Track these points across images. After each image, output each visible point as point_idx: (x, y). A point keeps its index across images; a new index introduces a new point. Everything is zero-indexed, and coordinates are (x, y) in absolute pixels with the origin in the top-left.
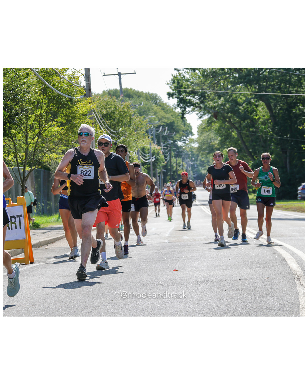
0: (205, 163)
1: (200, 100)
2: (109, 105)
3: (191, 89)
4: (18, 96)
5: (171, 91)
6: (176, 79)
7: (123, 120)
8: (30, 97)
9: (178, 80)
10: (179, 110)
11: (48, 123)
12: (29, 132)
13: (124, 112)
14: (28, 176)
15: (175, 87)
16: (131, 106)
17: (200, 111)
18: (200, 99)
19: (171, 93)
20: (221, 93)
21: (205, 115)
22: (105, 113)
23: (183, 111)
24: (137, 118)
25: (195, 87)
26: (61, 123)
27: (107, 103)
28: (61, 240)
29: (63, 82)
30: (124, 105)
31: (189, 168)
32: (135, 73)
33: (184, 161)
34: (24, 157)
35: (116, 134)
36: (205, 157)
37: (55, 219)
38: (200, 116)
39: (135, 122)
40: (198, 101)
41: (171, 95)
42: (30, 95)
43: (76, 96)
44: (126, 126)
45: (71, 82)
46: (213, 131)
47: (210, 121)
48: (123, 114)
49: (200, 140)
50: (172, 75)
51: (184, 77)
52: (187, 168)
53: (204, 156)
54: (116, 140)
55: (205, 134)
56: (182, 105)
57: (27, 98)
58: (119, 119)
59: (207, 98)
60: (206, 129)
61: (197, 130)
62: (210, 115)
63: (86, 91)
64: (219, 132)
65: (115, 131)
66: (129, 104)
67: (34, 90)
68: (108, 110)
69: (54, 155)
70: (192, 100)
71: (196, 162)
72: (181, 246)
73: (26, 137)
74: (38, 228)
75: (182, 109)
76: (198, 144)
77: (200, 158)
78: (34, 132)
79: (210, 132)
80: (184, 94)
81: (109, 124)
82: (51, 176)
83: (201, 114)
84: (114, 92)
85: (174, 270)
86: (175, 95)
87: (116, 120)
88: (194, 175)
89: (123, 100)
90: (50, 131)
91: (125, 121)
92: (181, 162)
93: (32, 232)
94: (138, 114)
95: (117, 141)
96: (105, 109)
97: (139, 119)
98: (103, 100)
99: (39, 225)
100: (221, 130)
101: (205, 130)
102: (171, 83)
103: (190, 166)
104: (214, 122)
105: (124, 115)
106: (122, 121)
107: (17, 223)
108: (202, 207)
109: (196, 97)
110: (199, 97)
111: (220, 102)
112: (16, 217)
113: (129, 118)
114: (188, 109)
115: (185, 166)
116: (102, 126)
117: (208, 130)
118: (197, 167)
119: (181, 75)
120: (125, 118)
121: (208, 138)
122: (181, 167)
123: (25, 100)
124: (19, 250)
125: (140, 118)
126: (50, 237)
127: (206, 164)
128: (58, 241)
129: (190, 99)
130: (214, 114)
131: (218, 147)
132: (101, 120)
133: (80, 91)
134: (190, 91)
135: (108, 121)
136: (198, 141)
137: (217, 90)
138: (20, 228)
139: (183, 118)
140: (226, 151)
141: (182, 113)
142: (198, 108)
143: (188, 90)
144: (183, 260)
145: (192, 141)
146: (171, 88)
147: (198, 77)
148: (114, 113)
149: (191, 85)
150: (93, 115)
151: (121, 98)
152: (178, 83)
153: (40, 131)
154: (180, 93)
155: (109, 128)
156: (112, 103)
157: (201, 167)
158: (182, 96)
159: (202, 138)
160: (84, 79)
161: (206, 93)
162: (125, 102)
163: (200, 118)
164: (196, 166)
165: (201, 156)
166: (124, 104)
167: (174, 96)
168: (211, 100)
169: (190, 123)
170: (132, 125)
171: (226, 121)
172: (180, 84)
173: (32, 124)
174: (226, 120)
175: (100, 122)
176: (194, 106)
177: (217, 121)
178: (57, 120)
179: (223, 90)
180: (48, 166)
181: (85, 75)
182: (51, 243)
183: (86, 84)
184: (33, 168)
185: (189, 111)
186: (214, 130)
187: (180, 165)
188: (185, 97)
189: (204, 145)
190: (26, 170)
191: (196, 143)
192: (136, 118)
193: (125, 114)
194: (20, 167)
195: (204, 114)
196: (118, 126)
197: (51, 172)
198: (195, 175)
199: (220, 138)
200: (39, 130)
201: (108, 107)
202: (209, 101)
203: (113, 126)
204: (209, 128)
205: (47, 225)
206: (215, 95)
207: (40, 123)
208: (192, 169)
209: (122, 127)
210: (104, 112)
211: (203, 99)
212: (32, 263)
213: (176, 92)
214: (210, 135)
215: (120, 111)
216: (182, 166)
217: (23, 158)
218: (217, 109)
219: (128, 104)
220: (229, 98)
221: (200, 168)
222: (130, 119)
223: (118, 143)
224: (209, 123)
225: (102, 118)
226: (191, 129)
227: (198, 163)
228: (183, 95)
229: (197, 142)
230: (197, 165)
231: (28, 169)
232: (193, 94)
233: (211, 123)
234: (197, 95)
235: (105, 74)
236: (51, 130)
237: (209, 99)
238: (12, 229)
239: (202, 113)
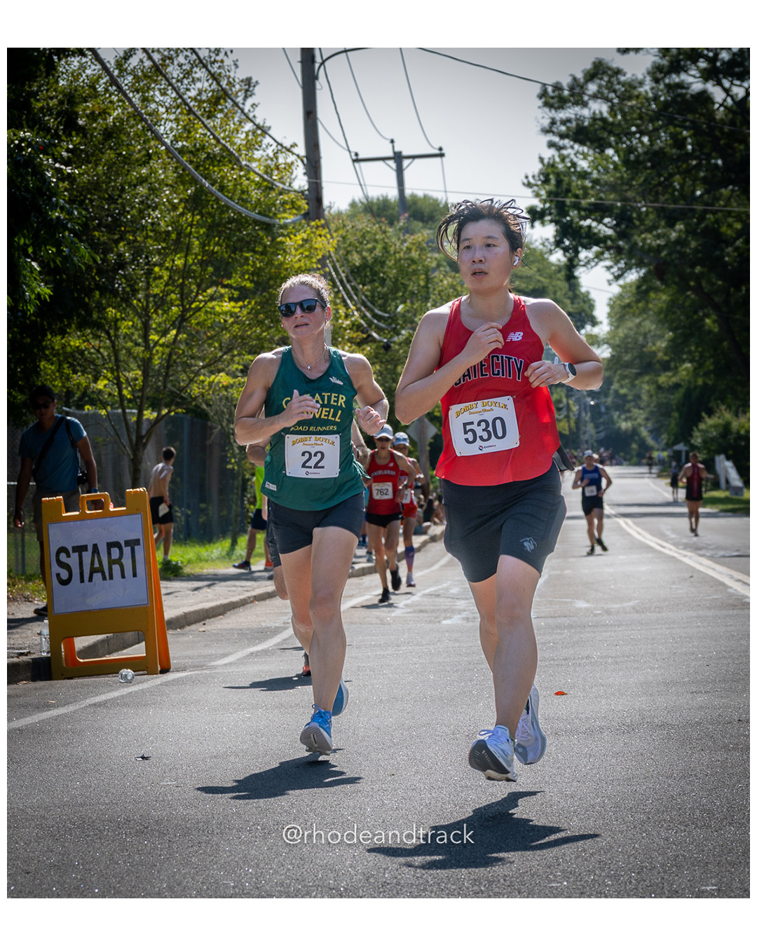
0: (629, 402)
1: (618, 229)
2: (368, 242)
3: (593, 200)
4: (126, 217)
5: (539, 205)
6: (553, 172)
7: (407, 283)
8: (157, 217)
9: (558, 175)
10: (558, 257)
11: (205, 291)
12: (154, 316)
13: (409, 262)
14: (150, 434)
15: (549, 193)
16: (430, 244)
17: (618, 258)
18: (617, 225)
19: (539, 209)
20: (674, 210)
21: (630, 269)
22: (357, 264)
23: (570, 260)
24: (445, 276)
25: (602, 195)
26: (242, 289)
27: (363, 236)
28: (241, 609)
29: (248, 179)
30: (410, 241)
31: (583, 414)
32: (442, 155)
33: (572, 396)
34: (140, 382)
35: (390, 321)
36: (629, 385)
37: (223, 550)
38: (616, 274)
39: (440, 288)
40: (610, 232)
41: (537, 216)
42: (157, 212)
43: (283, 218)
44: (414, 299)
45: (269, 179)
46: (651, 313)
47: (644, 288)
48: (406, 265)
49: (617, 339)
50: (541, 160)
51: (574, 165)
52: (580, 414)
53: (627, 381)
54: (389, 336)
55: (631, 323)
56: (567, 243)
57: (150, 221)
58: (397, 280)
59: (637, 223)
60: (635, 308)
61: (607, 310)
62: (643, 271)
63: (307, 204)
64: (668, 318)
65: (386, 312)
66: (423, 240)
67: (168, 201)
68: (365, 254)
69: (223, 378)
70: (596, 231)
71: (603, 400)
72: (570, 626)
73: (146, 328)
74: (176, 576)
75: (568, 254)
76: (610, 350)
77: (615, 386)
78: (168, 314)
79: (645, 316)
80: (573, 213)
81: (368, 293)
82: (211, 435)
83: (619, 269)
84: (381, 206)
85: (557, 694)
86: (550, 214)
87: (388, 282)
88: (598, 433)
89: (407, 227)
90: (211, 313)
91: (412, 287)
92: (564, 400)
93: (165, 586)
94: (448, 269)
95: (392, 340)
96: (357, 252)
97: (450, 280)
98: (353, 227)
99: (181, 568)
100: (674, 313)
101: (631, 310)
102: (539, 183)
103: (588, 409)
104: (656, 290)
105: (410, 270)
106: (405, 286)
107: (127, 561)
108: (621, 521)
109: (607, 220)
110: (614, 222)
111: (674, 235)
112: (123, 545)
113: (423, 277)
114: (584, 254)
115: (575, 409)
116: (351, 298)
117: (637, 312)
118: (607, 413)
119: (567, 160)
120: (414, 279)
121: (636, 333)
122: (564, 412)
123: (143, 226)
124: (130, 635)
125: (454, 277)
126: (212, 600)
127: (632, 404)
128: (232, 611)
129: (589, 227)
130: (656, 268)
131: (666, 358)
132: (349, 281)
133: (293, 202)
134: (590, 204)
135: (366, 287)
136: (612, 341)
137: (663, 203)
138: (135, 575)
139: (571, 278)
140: (686, 369)
141: (568, 263)
142: (612, 251)
143: (584, 202)
144: (580, 665)
145: (594, 340)
146: (537, 195)
147: (611, 167)
148: (383, 263)
149: (593, 188)
150: (327, 269)
151: (401, 224)
152: (559, 182)
153: (182, 312)
154: (562, 210)
155: (369, 304)
156: (378, 237)
157: (617, 413)
158: (568, 218)
159: (621, 333)
160: (304, 171)
161: (634, 209)
162: (412, 234)
163: (617, 278)
164: (603, 409)
165: (618, 381)
166: (410, 239)
167: (548, 218)
168: (650, 230)
169: (588, 293)
170: (432, 296)
171: (690, 288)
172: (565, 186)
173: (163, 291)
174: (689, 285)
175: (345, 288)
176: (602, 245)
177: (663, 287)
178: (229, 282)
179: (682, 202)
180: (204, 406)
181: (305, 160)
182: (214, 616)
183: (309, 183)
184: (165, 411)
185: (586, 261)
186: (656, 310)
187: (561, 406)
188: (577, 220)
189: (626, 352)
190: (145, 417)
191: (606, 346)
192: (442, 276)
193: (414, 267)
194: (127, 411)
195: (628, 267)
196: (394, 299)
197: (209, 423)
198: (602, 435)
199: (671, 334)
200: (181, 308)
201: (365, 247)
202: (642, 233)
203: (380, 299)
204: (640, 305)
205: (202, 568)
206: (659, 216)
207: (182, 289)
208: (593, 419)
209: (404, 302)
210: (356, 259)
211: (627, 227)
212: (165, 670)
213: (553, 206)
214: (643, 324)
215: (400, 259)
216: (565, 409)
217: (135, 385)
218: (663, 254)
219: (420, 239)
220: (699, 223)
221: (616, 415)
222: (428, 280)
223: (392, 345)
224: (642, 291)
225: (351, 278)
226: (592, 307)
227: (609, 400)
228: (571, 213)
229: (607, 343)
230: (607, 408)
231: (149, 415)
232: (597, 214)
233: (647, 292)
234: (610, 217)
235: (361, 156)
236: (213, 308)
237: (642, 227)
238: (111, 578)
239: (622, 264)
